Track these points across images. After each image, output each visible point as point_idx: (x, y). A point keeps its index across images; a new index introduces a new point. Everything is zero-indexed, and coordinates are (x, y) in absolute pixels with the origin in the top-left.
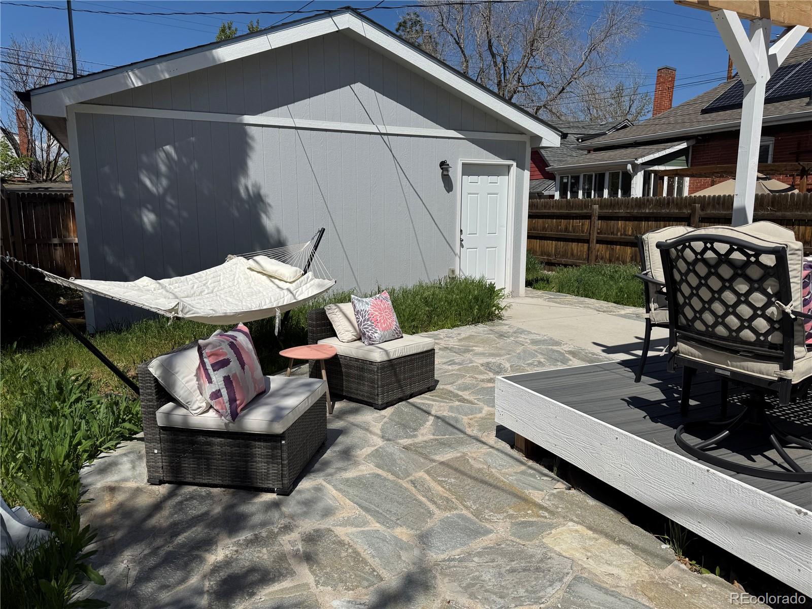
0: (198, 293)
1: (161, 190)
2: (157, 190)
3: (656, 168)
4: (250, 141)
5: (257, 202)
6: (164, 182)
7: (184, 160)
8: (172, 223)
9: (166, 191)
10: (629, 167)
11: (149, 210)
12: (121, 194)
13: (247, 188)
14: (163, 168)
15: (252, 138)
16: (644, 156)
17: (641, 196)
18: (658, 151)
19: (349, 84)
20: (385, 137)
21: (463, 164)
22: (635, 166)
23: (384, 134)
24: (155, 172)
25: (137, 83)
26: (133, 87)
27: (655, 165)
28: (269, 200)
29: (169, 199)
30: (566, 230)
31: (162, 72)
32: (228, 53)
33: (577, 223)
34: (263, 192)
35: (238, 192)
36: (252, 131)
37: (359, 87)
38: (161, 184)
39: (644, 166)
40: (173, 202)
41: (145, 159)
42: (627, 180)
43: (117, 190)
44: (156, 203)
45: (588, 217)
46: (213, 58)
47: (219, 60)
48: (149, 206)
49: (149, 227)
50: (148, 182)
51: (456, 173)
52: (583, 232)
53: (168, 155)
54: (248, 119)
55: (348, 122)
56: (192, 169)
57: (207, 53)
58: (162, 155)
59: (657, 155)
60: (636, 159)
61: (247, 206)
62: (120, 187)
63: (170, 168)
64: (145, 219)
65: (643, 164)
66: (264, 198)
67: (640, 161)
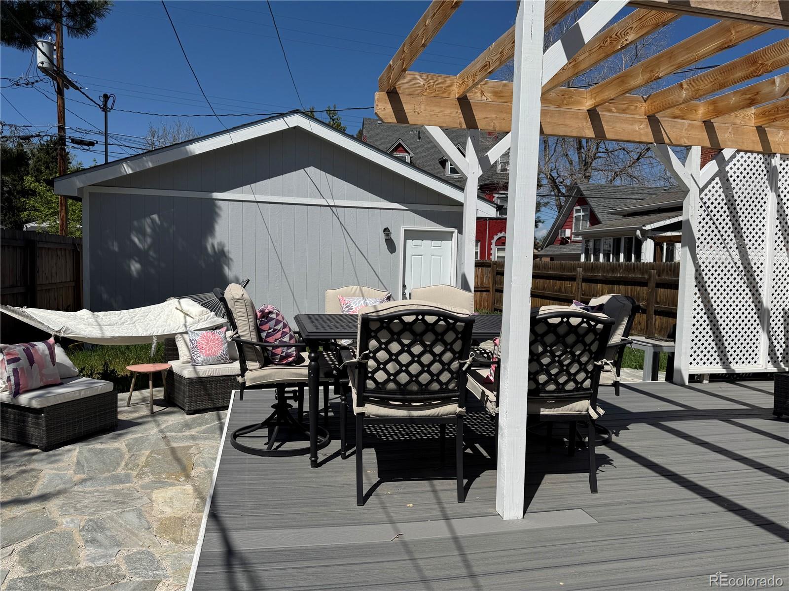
0: (120, 323)
1: (146, 247)
2: (144, 247)
3: (669, 234)
4: (217, 210)
5: (221, 257)
6: (149, 240)
7: (165, 225)
8: (153, 271)
9: (150, 247)
10: (638, 232)
11: (136, 261)
12: (116, 249)
13: (213, 246)
14: (148, 230)
15: (219, 208)
16: (653, 223)
17: (652, 260)
18: (670, 218)
19: (303, 166)
20: (334, 209)
21: (405, 230)
22: (644, 232)
23: (333, 206)
24: (142, 233)
25: (130, 171)
26: (125, 174)
27: (668, 231)
28: (231, 256)
29: (151, 253)
30: (560, 291)
31: (147, 162)
32: (198, 148)
33: (568, 284)
34: (226, 249)
35: (206, 248)
36: (220, 203)
37: (311, 170)
38: (146, 242)
39: (655, 232)
40: (154, 256)
41: (135, 223)
42: (639, 244)
43: (113, 245)
44: (141, 256)
45: (573, 279)
46: (187, 151)
47: (191, 153)
48: (137, 259)
49: (135, 273)
50: (136, 240)
51: (399, 238)
52: (572, 292)
53: (153, 221)
54: (217, 195)
55: (302, 197)
56: (171, 231)
57: (183, 148)
58: (149, 221)
59: (668, 222)
60: (644, 226)
61: (212, 260)
62: (116, 244)
63: (153, 229)
64: (133, 268)
65: (653, 230)
66: (227, 254)
67: (648, 227)
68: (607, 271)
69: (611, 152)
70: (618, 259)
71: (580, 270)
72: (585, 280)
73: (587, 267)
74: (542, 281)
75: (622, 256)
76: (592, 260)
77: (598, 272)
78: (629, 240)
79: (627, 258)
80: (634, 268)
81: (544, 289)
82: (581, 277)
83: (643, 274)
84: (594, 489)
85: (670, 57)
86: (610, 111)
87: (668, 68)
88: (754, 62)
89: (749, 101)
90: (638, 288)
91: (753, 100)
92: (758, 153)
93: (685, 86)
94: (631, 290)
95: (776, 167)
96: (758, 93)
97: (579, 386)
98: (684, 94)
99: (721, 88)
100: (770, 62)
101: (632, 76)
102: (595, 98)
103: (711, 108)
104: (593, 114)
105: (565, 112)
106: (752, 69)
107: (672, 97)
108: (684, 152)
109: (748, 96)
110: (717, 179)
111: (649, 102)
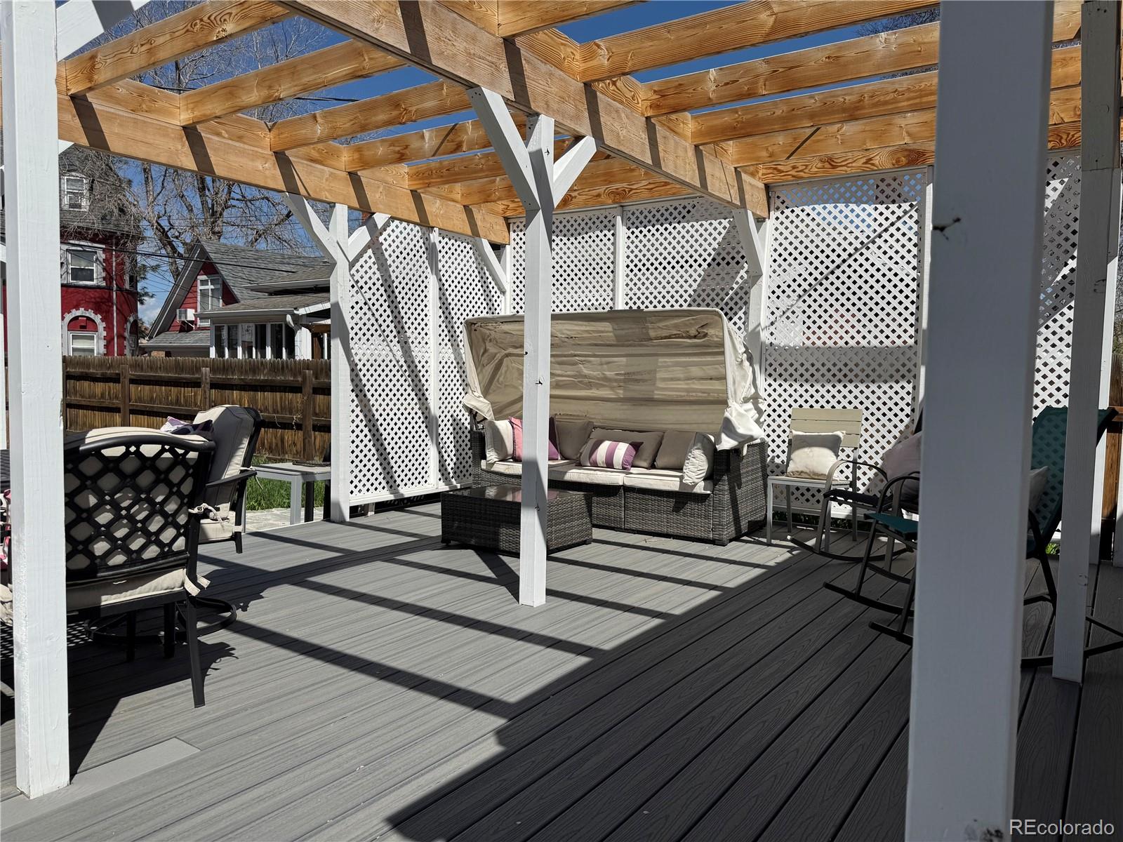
3: (329, 322)
10: (289, 318)
16: (308, 305)
17: (310, 357)
22: (296, 318)
30: (178, 402)
33: (189, 392)
39: (312, 319)
42: (291, 334)
45: (196, 384)
52: (196, 404)
60: (296, 309)
65: (308, 315)
67: (302, 311)
68: (246, 371)
69: (250, 201)
70: (264, 355)
71: (206, 370)
72: (214, 386)
73: (215, 368)
74: (147, 388)
75: (269, 350)
76: (227, 356)
77: (233, 374)
78: (277, 330)
79: (277, 354)
80: (283, 368)
81: (152, 400)
82: (208, 381)
83: (295, 376)
84: (199, 700)
85: (293, 73)
86: (219, 134)
87: (290, 88)
88: (397, 106)
89: (398, 156)
90: (290, 395)
91: (403, 155)
92: (415, 224)
93: (319, 120)
94: (281, 398)
95: (434, 244)
96: (407, 147)
97: (166, 549)
98: (319, 130)
99: (362, 131)
100: (414, 109)
101: (243, 88)
102: (193, 109)
103: (356, 156)
104: (191, 133)
105: (145, 122)
106: (395, 113)
107: (304, 131)
108: (326, 210)
109: (397, 149)
110: (370, 252)
111: (275, 131)
